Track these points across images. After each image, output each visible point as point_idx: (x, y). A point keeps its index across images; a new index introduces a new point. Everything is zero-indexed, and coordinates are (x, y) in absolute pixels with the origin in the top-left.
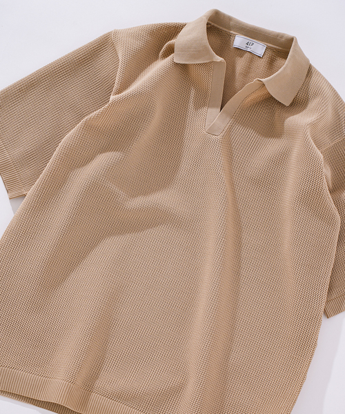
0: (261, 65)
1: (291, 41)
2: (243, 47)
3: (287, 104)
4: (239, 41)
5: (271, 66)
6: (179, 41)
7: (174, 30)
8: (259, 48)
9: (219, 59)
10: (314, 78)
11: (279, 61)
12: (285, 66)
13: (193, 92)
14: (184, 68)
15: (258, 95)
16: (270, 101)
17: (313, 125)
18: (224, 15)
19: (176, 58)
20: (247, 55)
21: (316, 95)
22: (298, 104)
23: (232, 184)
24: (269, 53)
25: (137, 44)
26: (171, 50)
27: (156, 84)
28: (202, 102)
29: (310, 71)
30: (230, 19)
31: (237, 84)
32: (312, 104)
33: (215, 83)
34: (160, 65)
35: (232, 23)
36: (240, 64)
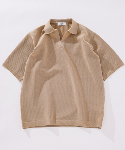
0: (66, 27)
1: (71, 19)
2: (60, 25)
3: (76, 34)
4: (59, 24)
5: (69, 27)
6: (45, 29)
7: (43, 27)
8: (64, 24)
9: (56, 30)
10: (80, 26)
11: (70, 25)
12: (72, 26)
13: (53, 40)
14: (48, 35)
15: (68, 35)
16: (71, 35)
17: (84, 37)
18: (53, 19)
19: (46, 33)
20: (62, 26)
21: (82, 30)
22: (78, 33)
24: (67, 24)
25: (36, 34)
26: (44, 32)
27: (43, 41)
28: (56, 41)
29: (78, 25)
30: (55, 20)
31: (62, 34)
32: (82, 32)
33: (57, 36)
34: (43, 36)
35: (56, 21)
36: (61, 29)
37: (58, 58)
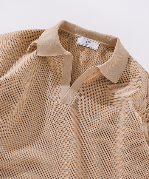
0: (97, 56)
1: (115, 40)
2: (84, 44)
3: (115, 82)
4: (81, 40)
5: (103, 57)
6: (39, 42)
7: (37, 34)
8: (95, 45)
9: (68, 53)
10: (132, 65)
11: (109, 53)
12: (113, 57)
13: (51, 75)
14: (44, 59)
15: (95, 76)
16: (103, 80)
17: (134, 96)
18: (70, 24)
19: (38, 53)
20: (87, 49)
21: (134, 76)
22: (123, 82)
23: (80, 139)
24: (102, 48)
25: (11, 44)
26: (34, 48)
27: (25, 71)
28: (57, 81)
29: (129, 60)
30: (74, 26)
31: (81, 69)
32: (132, 82)
33: (66, 69)
34: (28, 58)
35: (75, 29)
36: (83, 55)
37: (47, 126)
